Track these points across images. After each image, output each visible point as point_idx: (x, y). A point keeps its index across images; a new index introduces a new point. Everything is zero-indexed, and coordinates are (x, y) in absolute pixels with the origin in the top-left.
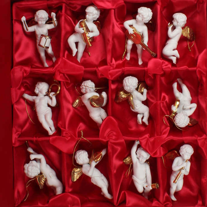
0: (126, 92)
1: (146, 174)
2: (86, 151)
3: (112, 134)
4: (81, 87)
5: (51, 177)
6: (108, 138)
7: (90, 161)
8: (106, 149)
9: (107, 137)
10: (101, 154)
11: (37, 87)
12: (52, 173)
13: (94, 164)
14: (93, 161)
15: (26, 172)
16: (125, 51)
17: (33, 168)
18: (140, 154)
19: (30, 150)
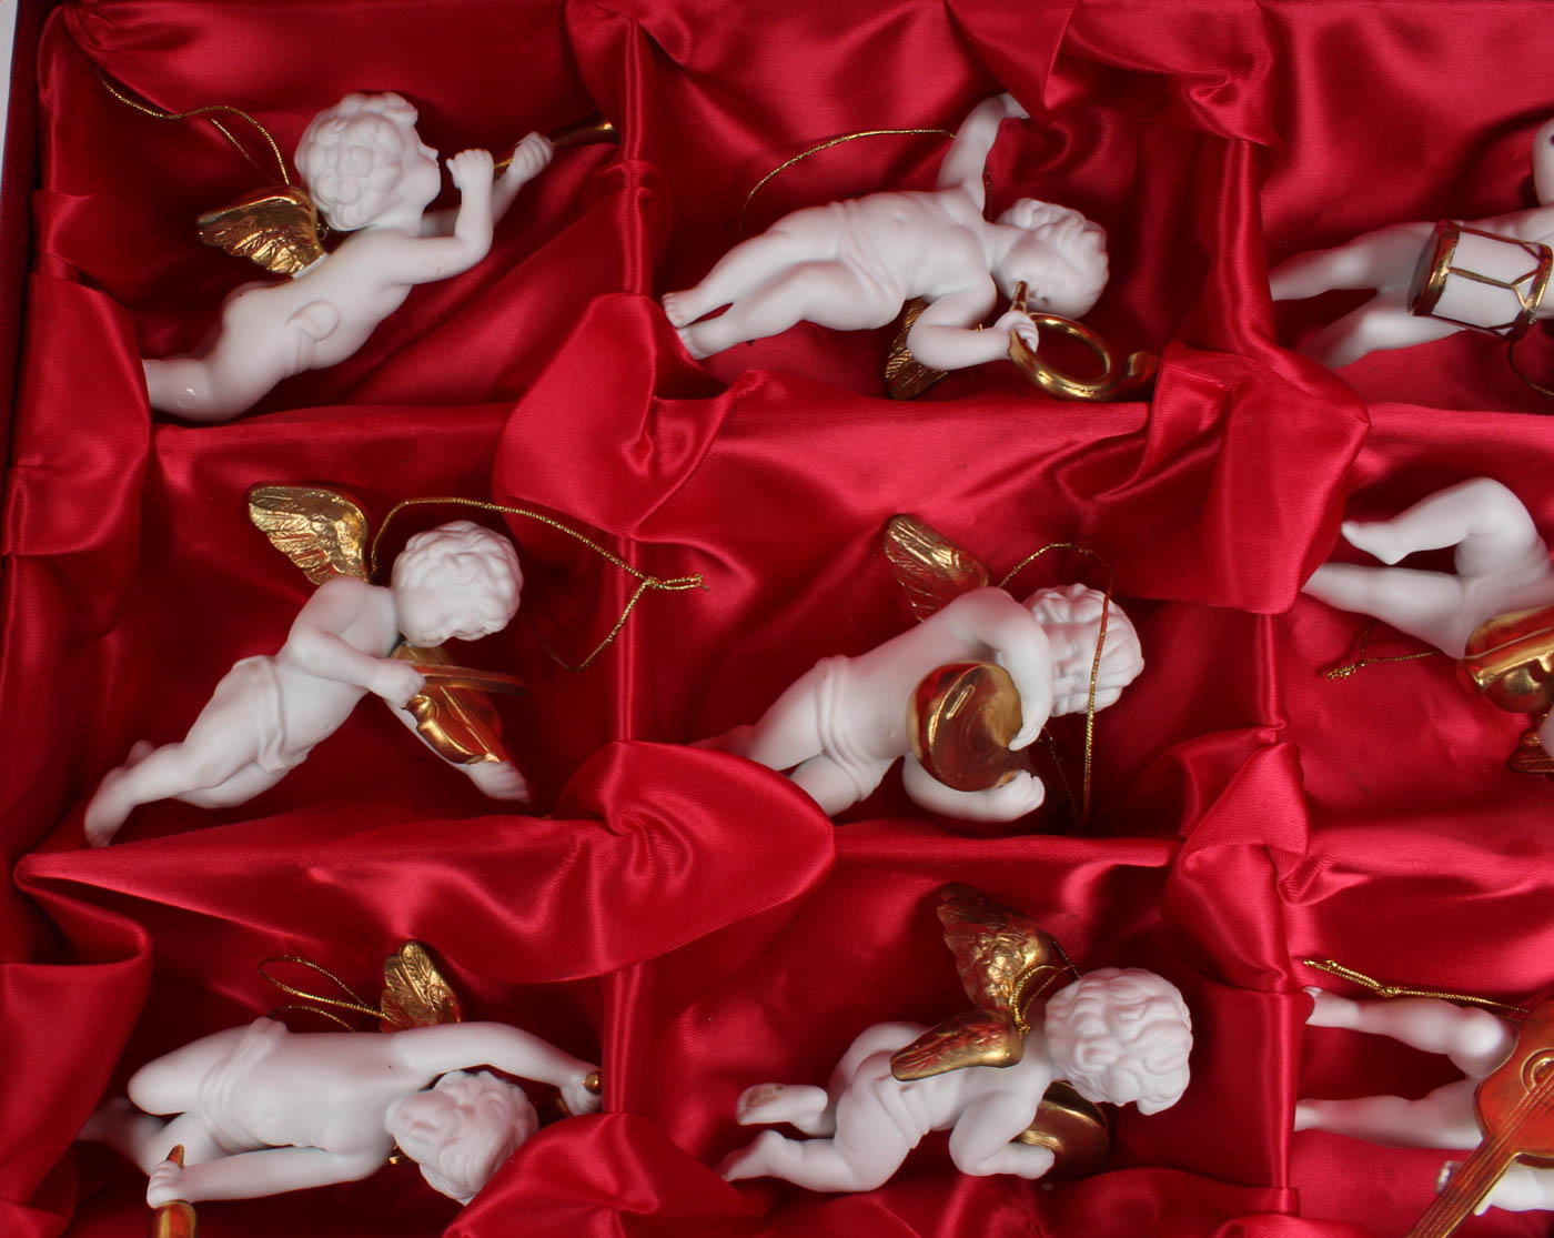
0: (1039, 992)
1: (290, 1146)
2: (514, 625)
3: (671, 860)
4: (1079, 588)
5: (297, 314)
6: (628, 824)
7: (425, 652)
8: (522, 794)
9: (643, 816)
10: (482, 754)
11: (1064, 219)
12: (327, 328)
13: (396, 684)
14: (419, 680)
15: (350, 105)
16: (1385, 983)
17: (378, 160)
18: (469, 1111)
19: (529, 158)
